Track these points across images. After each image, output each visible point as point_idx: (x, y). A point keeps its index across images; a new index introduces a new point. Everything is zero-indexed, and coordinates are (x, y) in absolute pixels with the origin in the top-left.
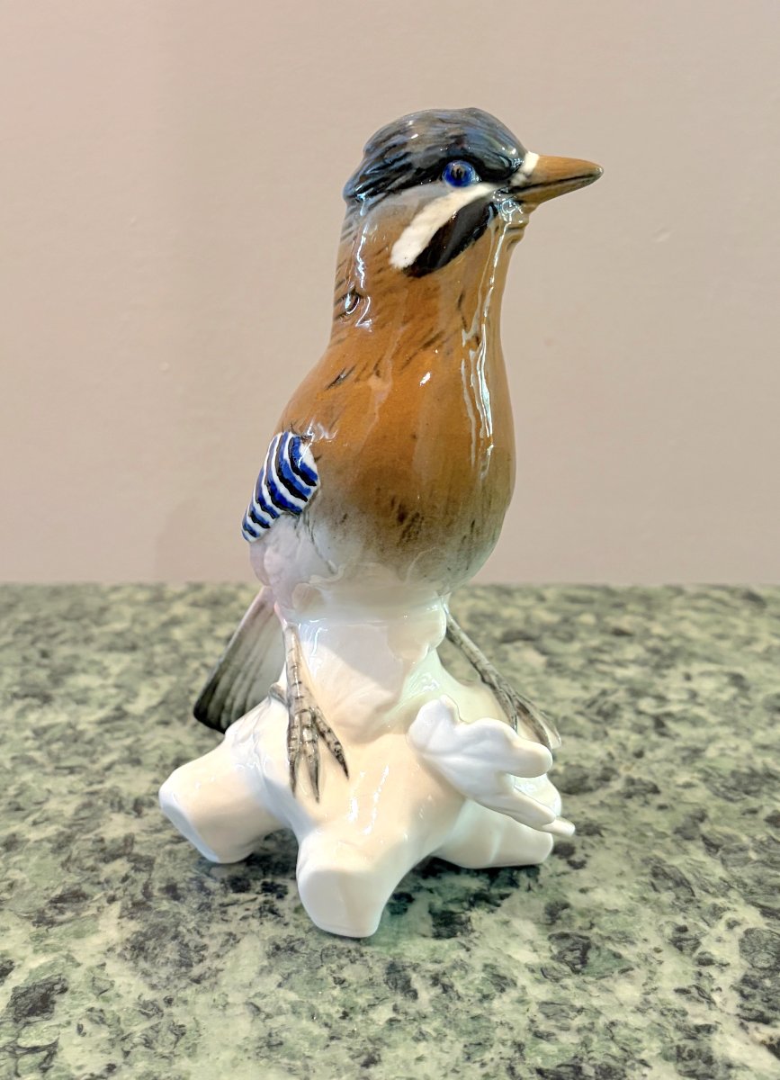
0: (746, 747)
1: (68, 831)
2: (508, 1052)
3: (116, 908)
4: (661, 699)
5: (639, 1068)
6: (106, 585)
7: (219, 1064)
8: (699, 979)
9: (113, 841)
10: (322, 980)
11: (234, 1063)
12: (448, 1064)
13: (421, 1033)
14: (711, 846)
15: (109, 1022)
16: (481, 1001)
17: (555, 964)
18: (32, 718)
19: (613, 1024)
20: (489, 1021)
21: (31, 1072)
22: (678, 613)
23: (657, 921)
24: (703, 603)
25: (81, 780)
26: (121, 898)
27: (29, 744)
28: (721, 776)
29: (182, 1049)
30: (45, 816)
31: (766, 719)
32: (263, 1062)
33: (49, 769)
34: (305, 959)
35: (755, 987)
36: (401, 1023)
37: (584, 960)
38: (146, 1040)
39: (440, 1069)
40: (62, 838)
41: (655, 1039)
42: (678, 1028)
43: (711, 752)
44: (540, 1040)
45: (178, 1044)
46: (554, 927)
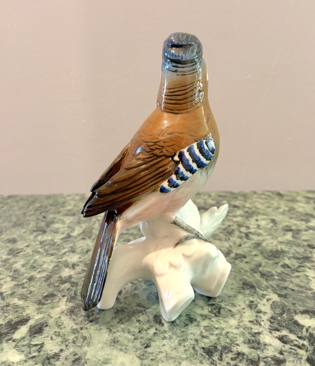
0: (275, 243)
1: (50, 274)
2: (193, 342)
3: (65, 299)
4: (248, 227)
5: (236, 346)
6: (66, 194)
7: (97, 348)
8: (257, 317)
9: (65, 277)
10: (132, 320)
11: (102, 348)
12: (173, 347)
13: (165, 337)
14: (263, 275)
15: (61, 336)
16: (184, 326)
17: (210, 314)
18: (40, 238)
19: (228, 332)
20: (187, 332)
21: (35, 352)
22: (254, 200)
23: (244, 299)
24: (263, 196)
25: (55, 258)
26: (67, 295)
27: (38, 246)
28: (266, 252)
29: (85, 344)
30: (43, 269)
31: (282, 233)
32: (112, 347)
33: (45, 254)
34: (127, 314)
35: (275, 319)
36: (158, 334)
37: (219, 312)
38: (73, 341)
39: (170, 348)
40: (48, 277)
41: (241, 337)
42: (249, 333)
43: (264, 244)
44: (203, 338)
45: (84, 342)
46: (209, 302)
